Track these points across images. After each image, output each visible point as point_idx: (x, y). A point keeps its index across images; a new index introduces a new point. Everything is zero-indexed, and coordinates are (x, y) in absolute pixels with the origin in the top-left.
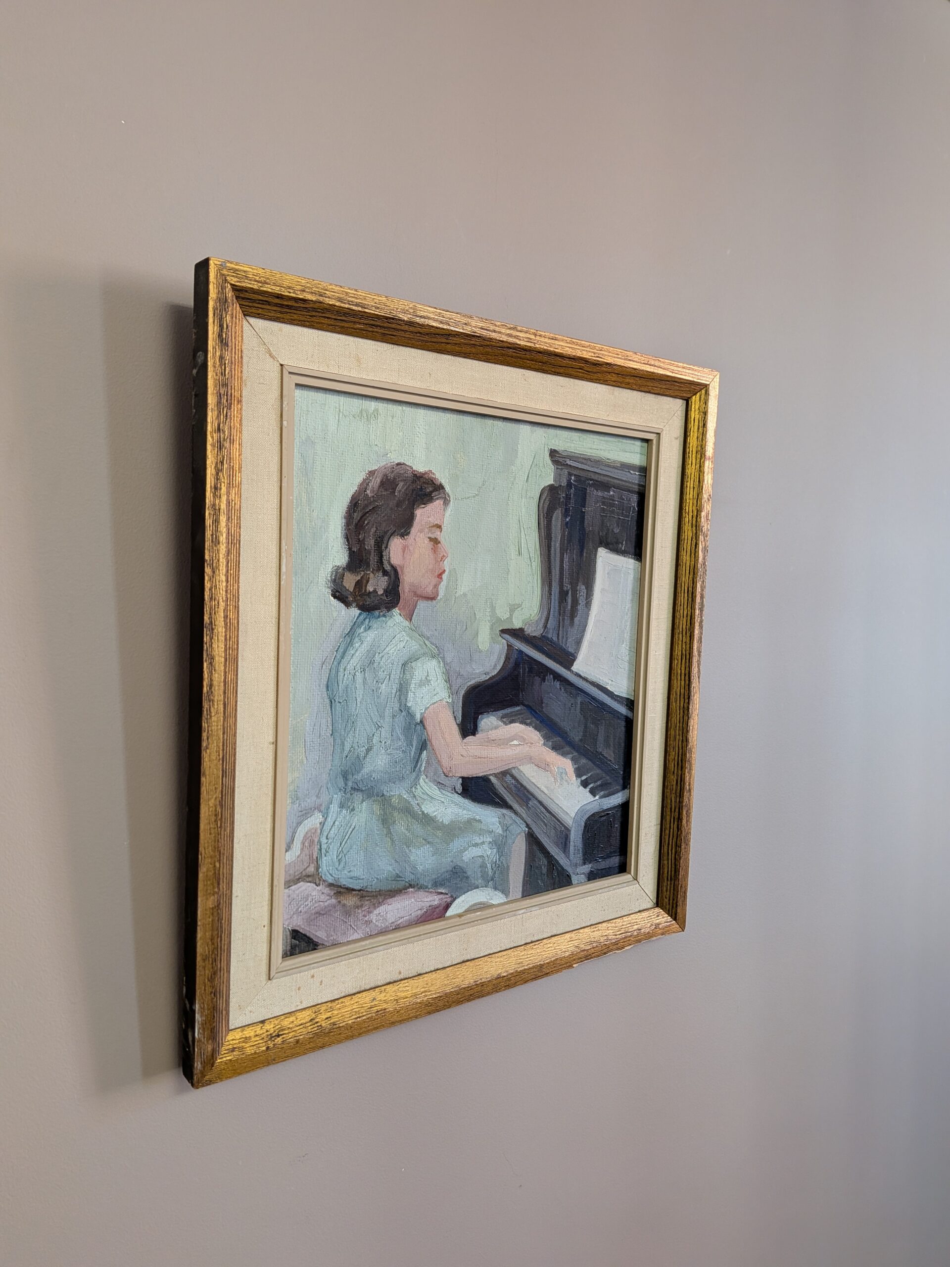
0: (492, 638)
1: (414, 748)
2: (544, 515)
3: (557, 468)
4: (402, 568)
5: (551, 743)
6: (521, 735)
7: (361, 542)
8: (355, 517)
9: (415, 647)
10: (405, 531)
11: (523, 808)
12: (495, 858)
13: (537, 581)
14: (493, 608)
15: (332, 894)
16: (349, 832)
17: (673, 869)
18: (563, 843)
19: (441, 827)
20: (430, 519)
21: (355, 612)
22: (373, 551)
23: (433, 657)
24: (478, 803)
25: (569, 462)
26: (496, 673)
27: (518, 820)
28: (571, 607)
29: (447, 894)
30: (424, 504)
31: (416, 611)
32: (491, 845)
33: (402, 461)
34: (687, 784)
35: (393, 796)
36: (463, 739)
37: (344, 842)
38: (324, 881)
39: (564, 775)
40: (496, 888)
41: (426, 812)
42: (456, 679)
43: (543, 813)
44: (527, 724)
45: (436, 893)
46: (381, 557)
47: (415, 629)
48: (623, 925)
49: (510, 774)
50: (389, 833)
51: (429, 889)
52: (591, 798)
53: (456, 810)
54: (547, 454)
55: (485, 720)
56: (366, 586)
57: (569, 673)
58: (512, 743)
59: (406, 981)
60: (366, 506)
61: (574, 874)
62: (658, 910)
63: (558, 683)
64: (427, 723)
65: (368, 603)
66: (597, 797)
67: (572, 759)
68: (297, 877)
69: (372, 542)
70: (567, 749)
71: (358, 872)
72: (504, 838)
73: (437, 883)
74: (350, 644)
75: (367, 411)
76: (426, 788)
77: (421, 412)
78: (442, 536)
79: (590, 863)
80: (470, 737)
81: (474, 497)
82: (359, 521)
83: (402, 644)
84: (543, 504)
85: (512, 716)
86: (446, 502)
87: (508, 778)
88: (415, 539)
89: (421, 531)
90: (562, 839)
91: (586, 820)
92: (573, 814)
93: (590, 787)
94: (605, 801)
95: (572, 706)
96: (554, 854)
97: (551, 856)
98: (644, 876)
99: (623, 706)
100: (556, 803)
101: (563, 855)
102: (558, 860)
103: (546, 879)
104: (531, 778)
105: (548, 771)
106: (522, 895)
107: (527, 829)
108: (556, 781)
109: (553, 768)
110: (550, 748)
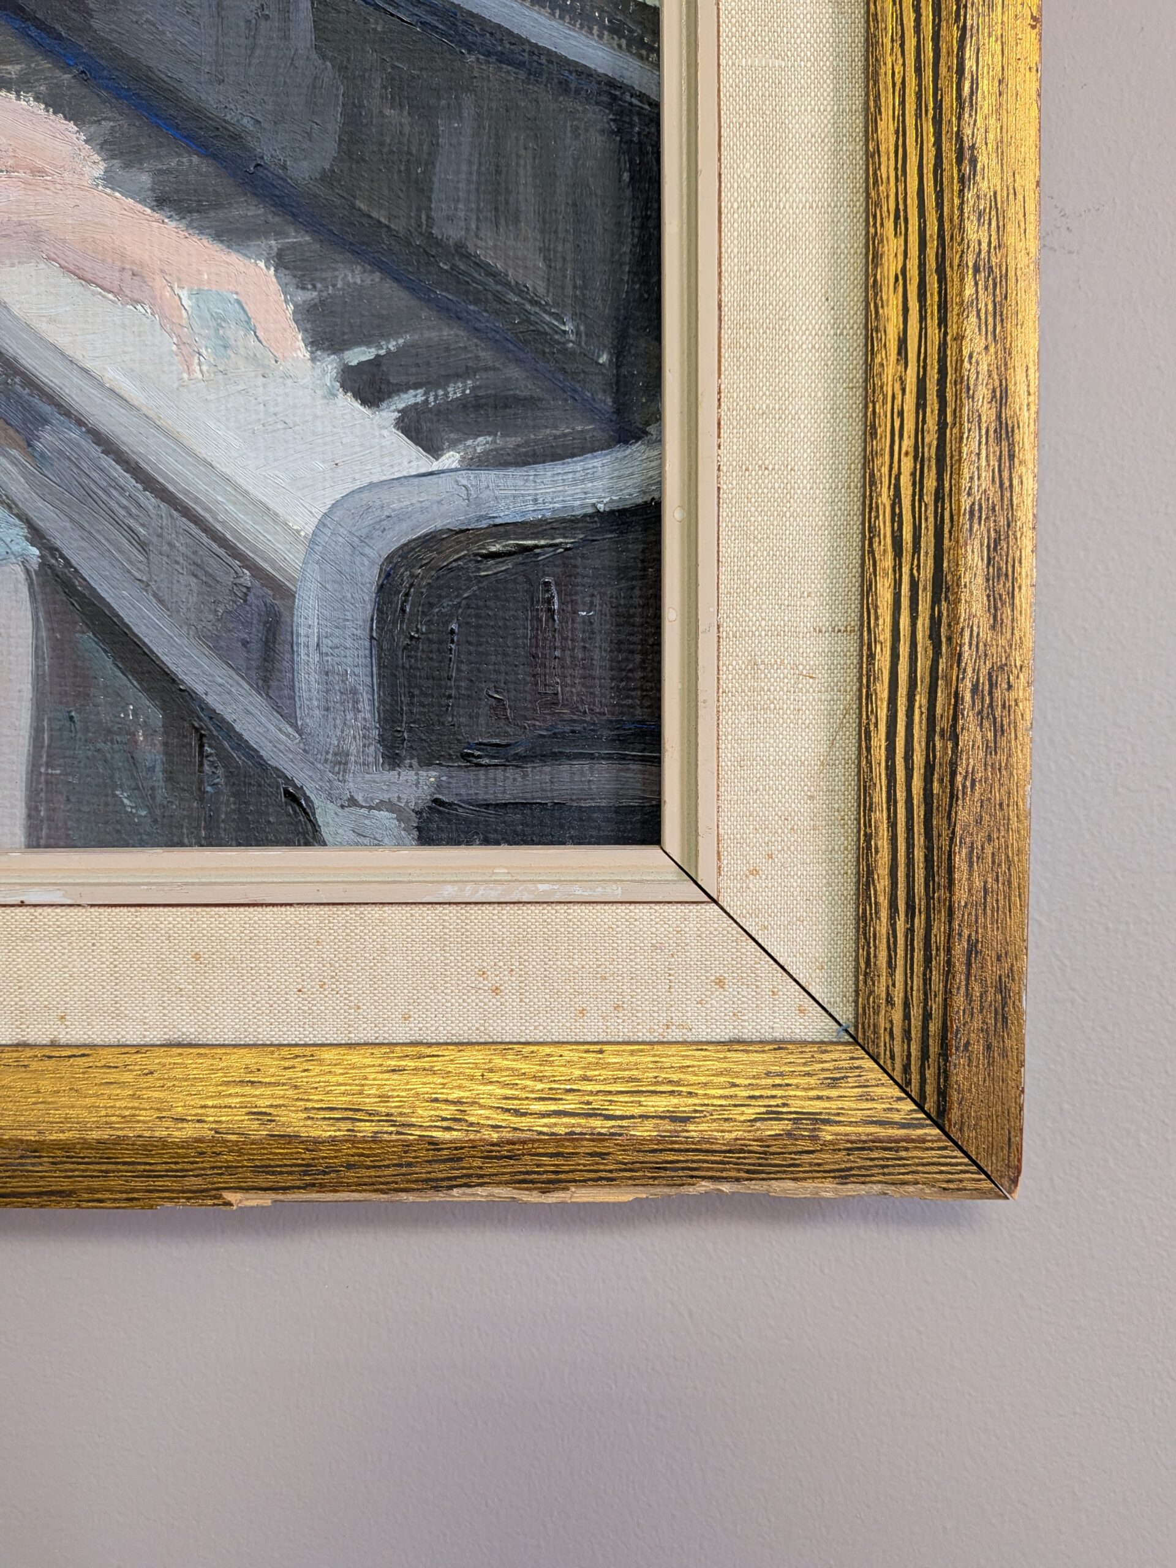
5: (145, 179)
17: (919, 854)
18: (256, 646)
34: (982, 392)
39: (234, 332)
43: (122, 489)
44: (4, 84)
48: (585, 1078)
52: (410, 458)
61: (330, 798)
62: (841, 1056)
66: (451, 459)
67: (281, 261)
70: (252, 211)
79: (427, 762)
90: (247, 624)
91: (390, 558)
92: (304, 522)
93: (401, 406)
94: (501, 482)
95: (267, 17)
96: (199, 689)
97: (188, 695)
98: (754, 872)
99: (590, 29)
100: (195, 456)
101: (258, 700)
102: (229, 718)
103: (161, 793)
104: (43, 327)
105: (136, 302)
106: (29, 836)
107: (36, 551)
108: (185, 350)
109: (167, 293)
110: (142, 201)
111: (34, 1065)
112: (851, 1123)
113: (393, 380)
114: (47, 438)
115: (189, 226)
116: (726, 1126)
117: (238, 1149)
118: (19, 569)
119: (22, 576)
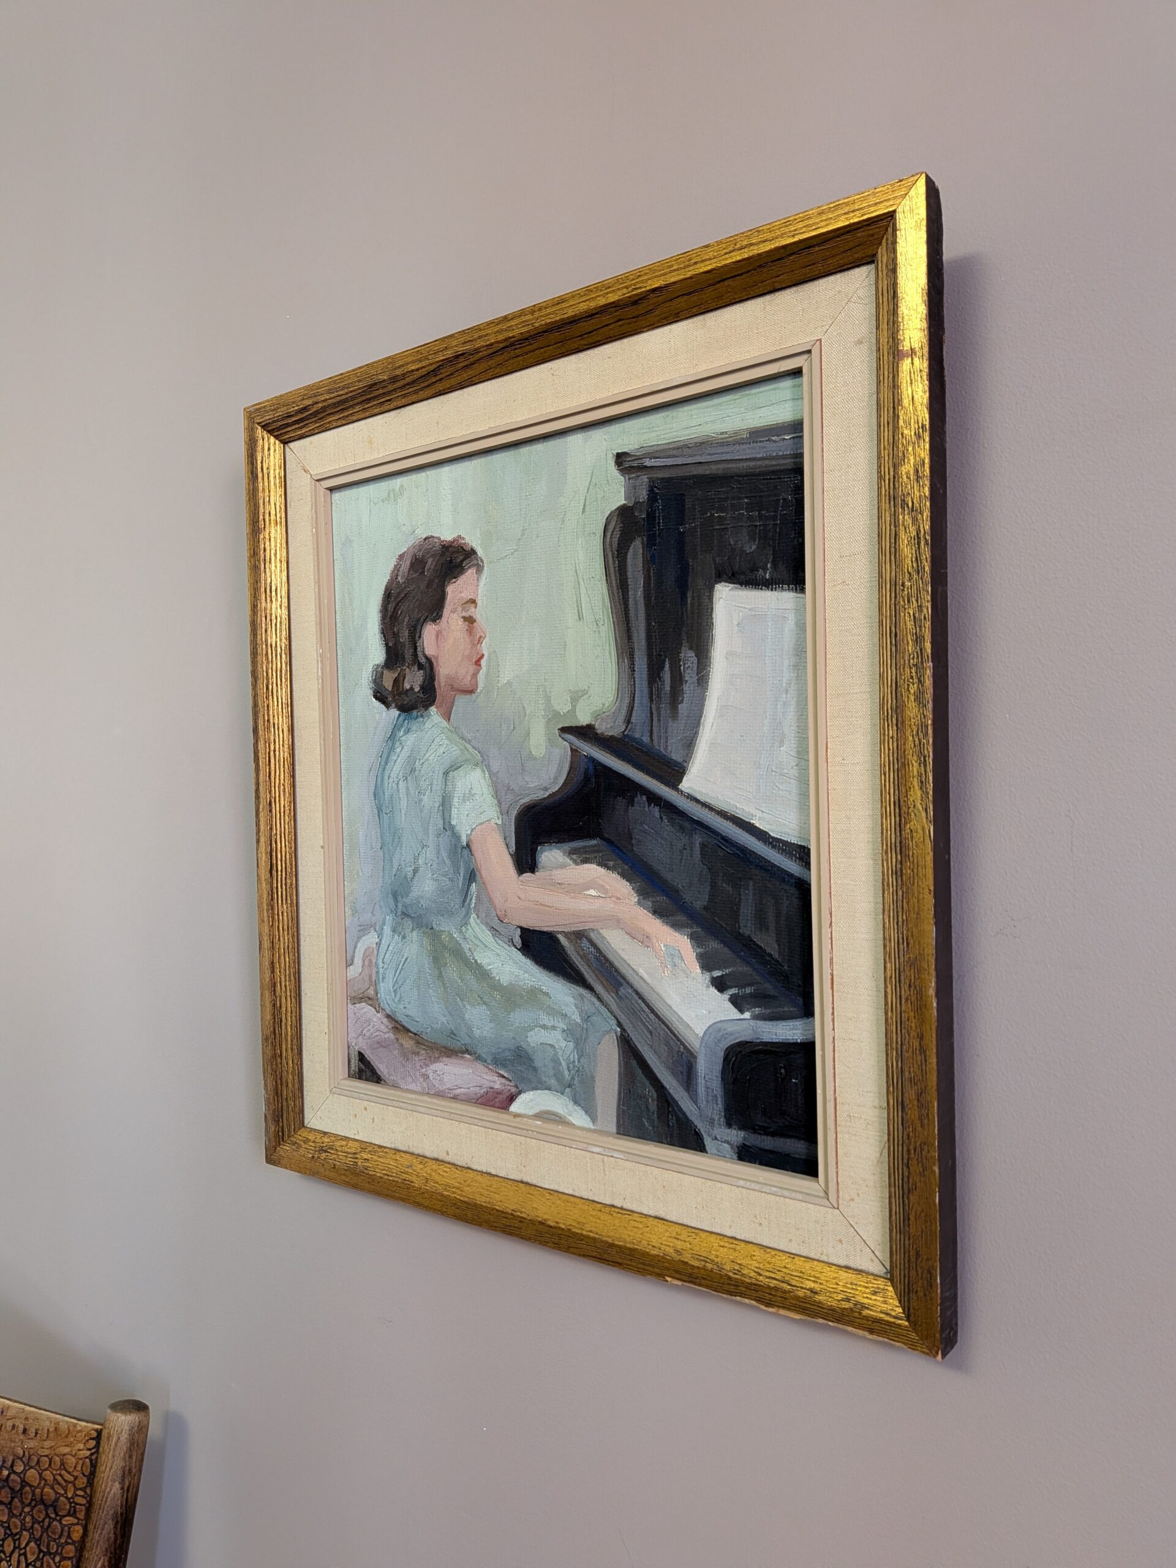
0: (549, 739)
1: (462, 878)
2: (613, 554)
3: (629, 479)
4: (437, 658)
5: (650, 903)
6: (601, 882)
7: (396, 635)
8: (389, 609)
9: (456, 752)
10: (437, 614)
11: (610, 994)
12: (572, 1056)
13: (610, 653)
14: (548, 699)
15: (390, 1027)
16: (402, 962)
18: (685, 1074)
19: (496, 986)
20: (463, 595)
21: (395, 712)
22: (407, 643)
23: (477, 765)
24: (544, 968)
25: (648, 463)
26: (557, 789)
27: (603, 1009)
28: (671, 687)
29: (510, 1081)
30: (455, 578)
31: (454, 709)
32: (565, 1035)
33: (430, 534)
35: (444, 931)
36: (519, 876)
37: (398, 972)
38: (382, 1009)
39: (677, 960)
40: (576, 1102)
41: (479, 962)
42: (506, 795)
43: (644, 1011)
44: (609, 868)
45: (497, 1073)
46: (416, 648)
47: (456, 730)
49: (587, 938)
50: (440, 976)
51: (488, 1064)
52: (733, 1013)
53: (517, 971)
54: (612, 462)
55: (546, 853)
56: (403, 684)
57: (674, 793)
58: (588, 893)
59: (449, 1166)
60: (399, 594)
61: (709, 1135)
63: (657, 809)
64: (474, 848)
65: (406, 702)
66: (747, 1015)
67: (693, 937)
68: (361, 996)
69: (406, 633)
70: (683, 918)
71: (413, 1011)
72: (585, 1031)
73: (498, 1061)
74: (392, 749)
75: (394, 490)
76: (477, 929)
77: (446, 470)
78: (478, 613)
79: (741, 1128)
80: (528, 874)
81: (512, 554)
82: (393, 613)
83: (442, 749)
84: (611, 538)
85: (585, 852)
86: (480, 569)
87: (585, 943)
88: (448, 622)
89: (453, 611)
90: (682, 1066)
91: (727, 1049)
92: (700, 1030)
93: (731, 993)
94: (764, 1026)
95: (686, 849)
96: (668, 1087)
97: (663, 1087)
98: (852, 1200)
99: (792, 859)
100: (666, 1003)
101: (686, 1094)
102: (677, 1099)
103: (656, 1122)
104: (620, 952)
105: (648, 947)
106: (617, 1130)
107: (619, 1029)
108: (663, 965)
109: (657, 944)
110: (649, 912)
111: (615, 1214)
112: (875, 1311)
113: (728, 983)
114: (622, 991)
115: (663, 922)
116: (830, 1300)
117: (669, 1261)
118: (614, 1035)
119: (615, 1038)
